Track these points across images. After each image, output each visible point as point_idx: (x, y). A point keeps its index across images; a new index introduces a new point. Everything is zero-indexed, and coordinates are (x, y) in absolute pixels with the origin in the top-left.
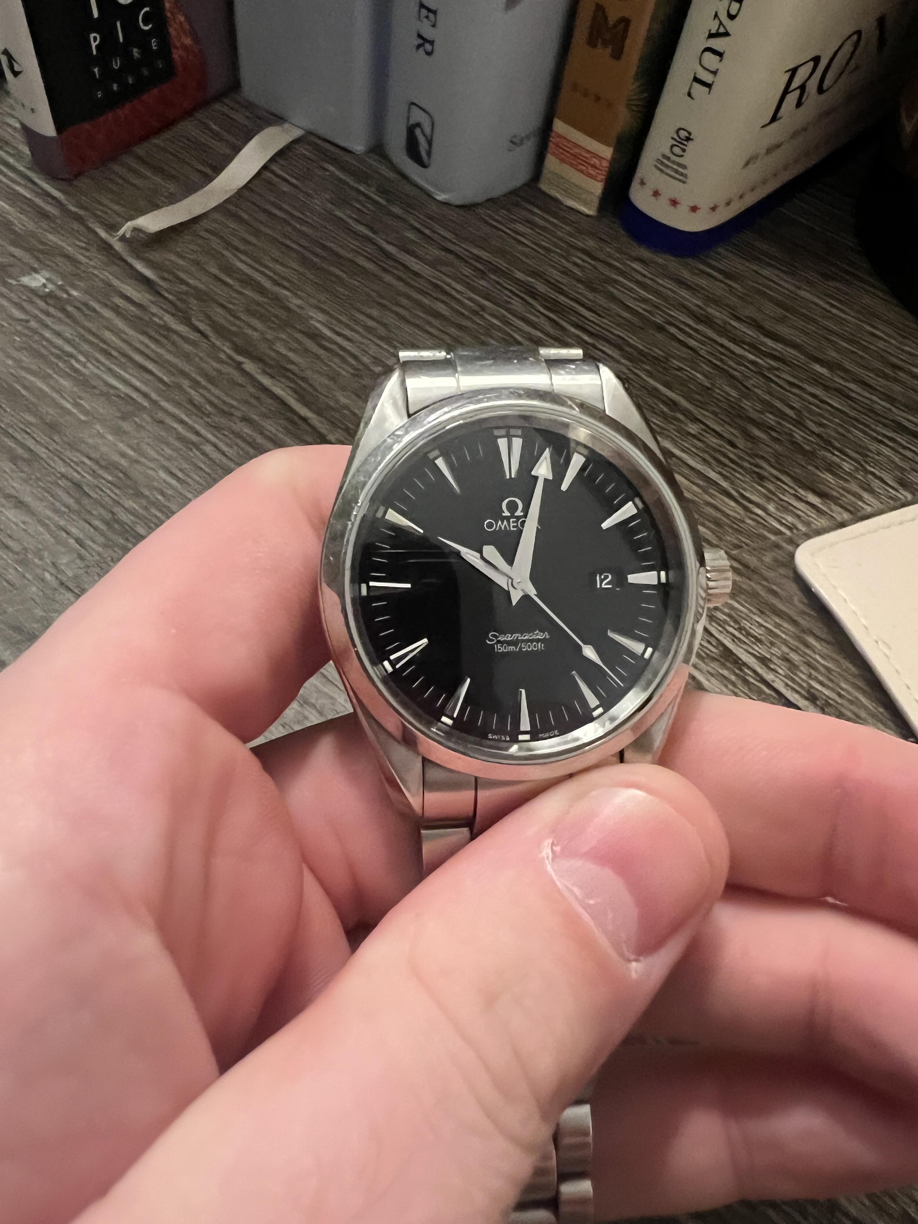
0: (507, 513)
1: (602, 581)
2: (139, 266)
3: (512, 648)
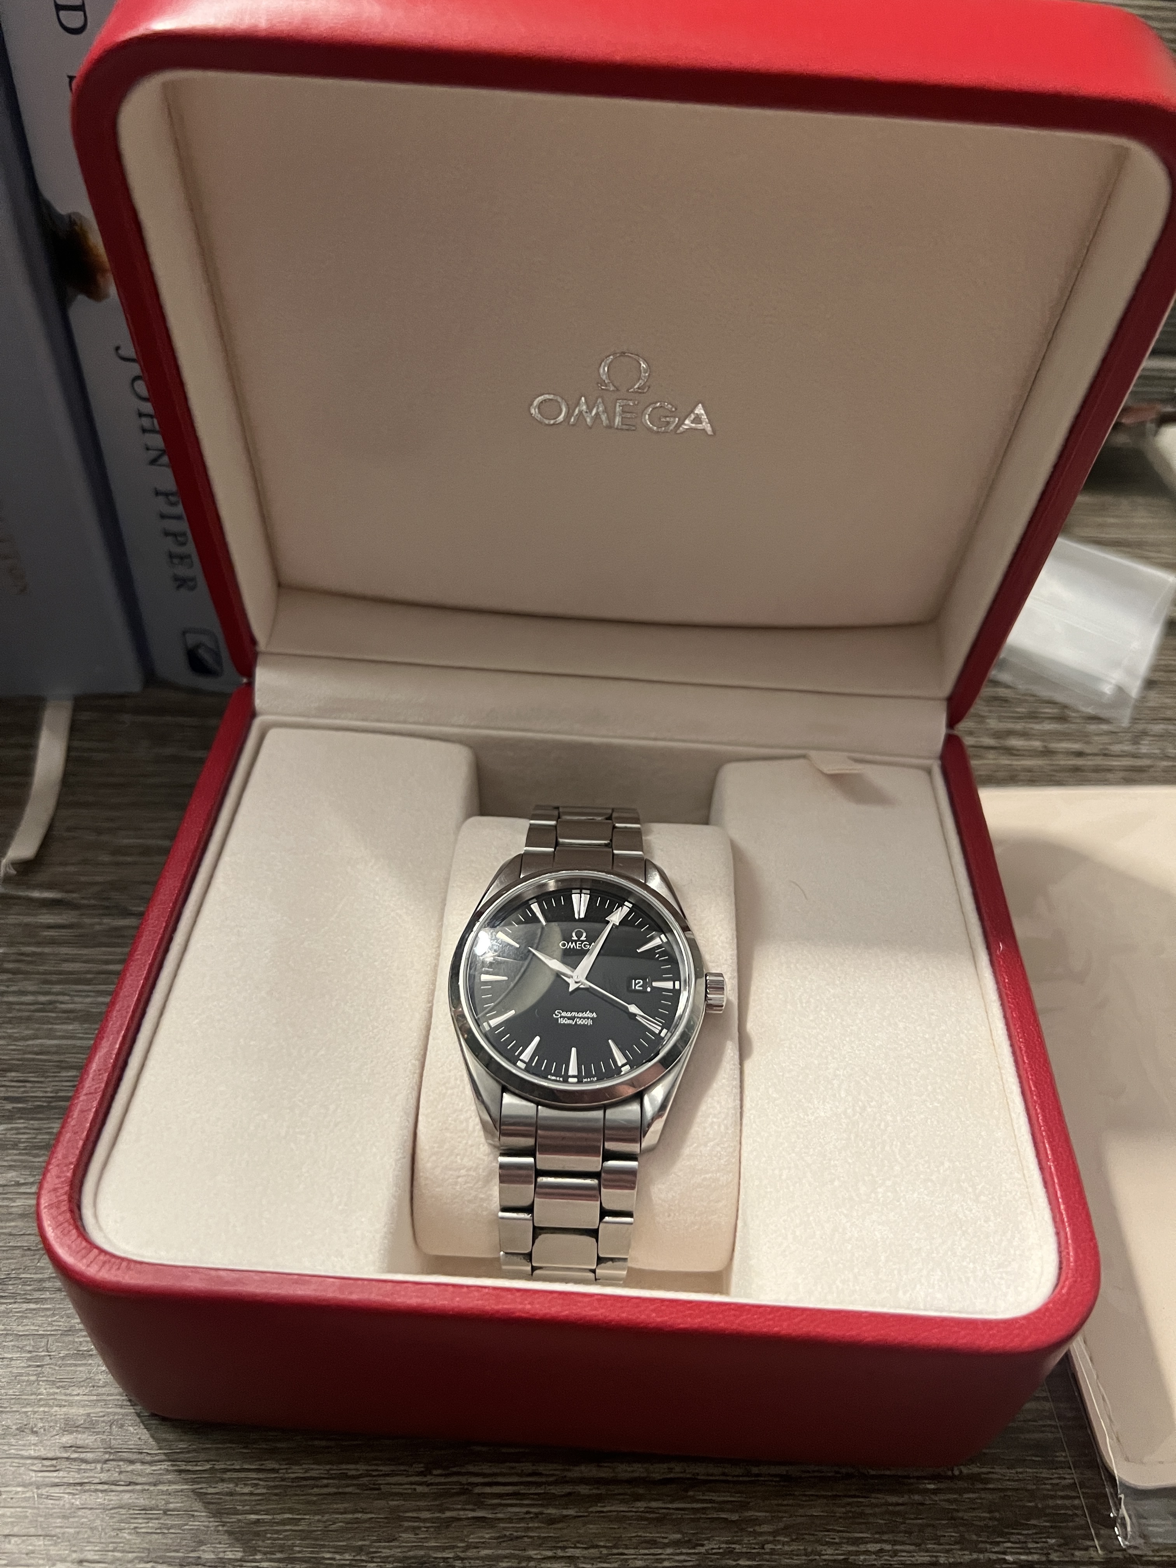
0: (575, 938)
1: (636, 984)
2: (36, 894)
3: (570, 1022)
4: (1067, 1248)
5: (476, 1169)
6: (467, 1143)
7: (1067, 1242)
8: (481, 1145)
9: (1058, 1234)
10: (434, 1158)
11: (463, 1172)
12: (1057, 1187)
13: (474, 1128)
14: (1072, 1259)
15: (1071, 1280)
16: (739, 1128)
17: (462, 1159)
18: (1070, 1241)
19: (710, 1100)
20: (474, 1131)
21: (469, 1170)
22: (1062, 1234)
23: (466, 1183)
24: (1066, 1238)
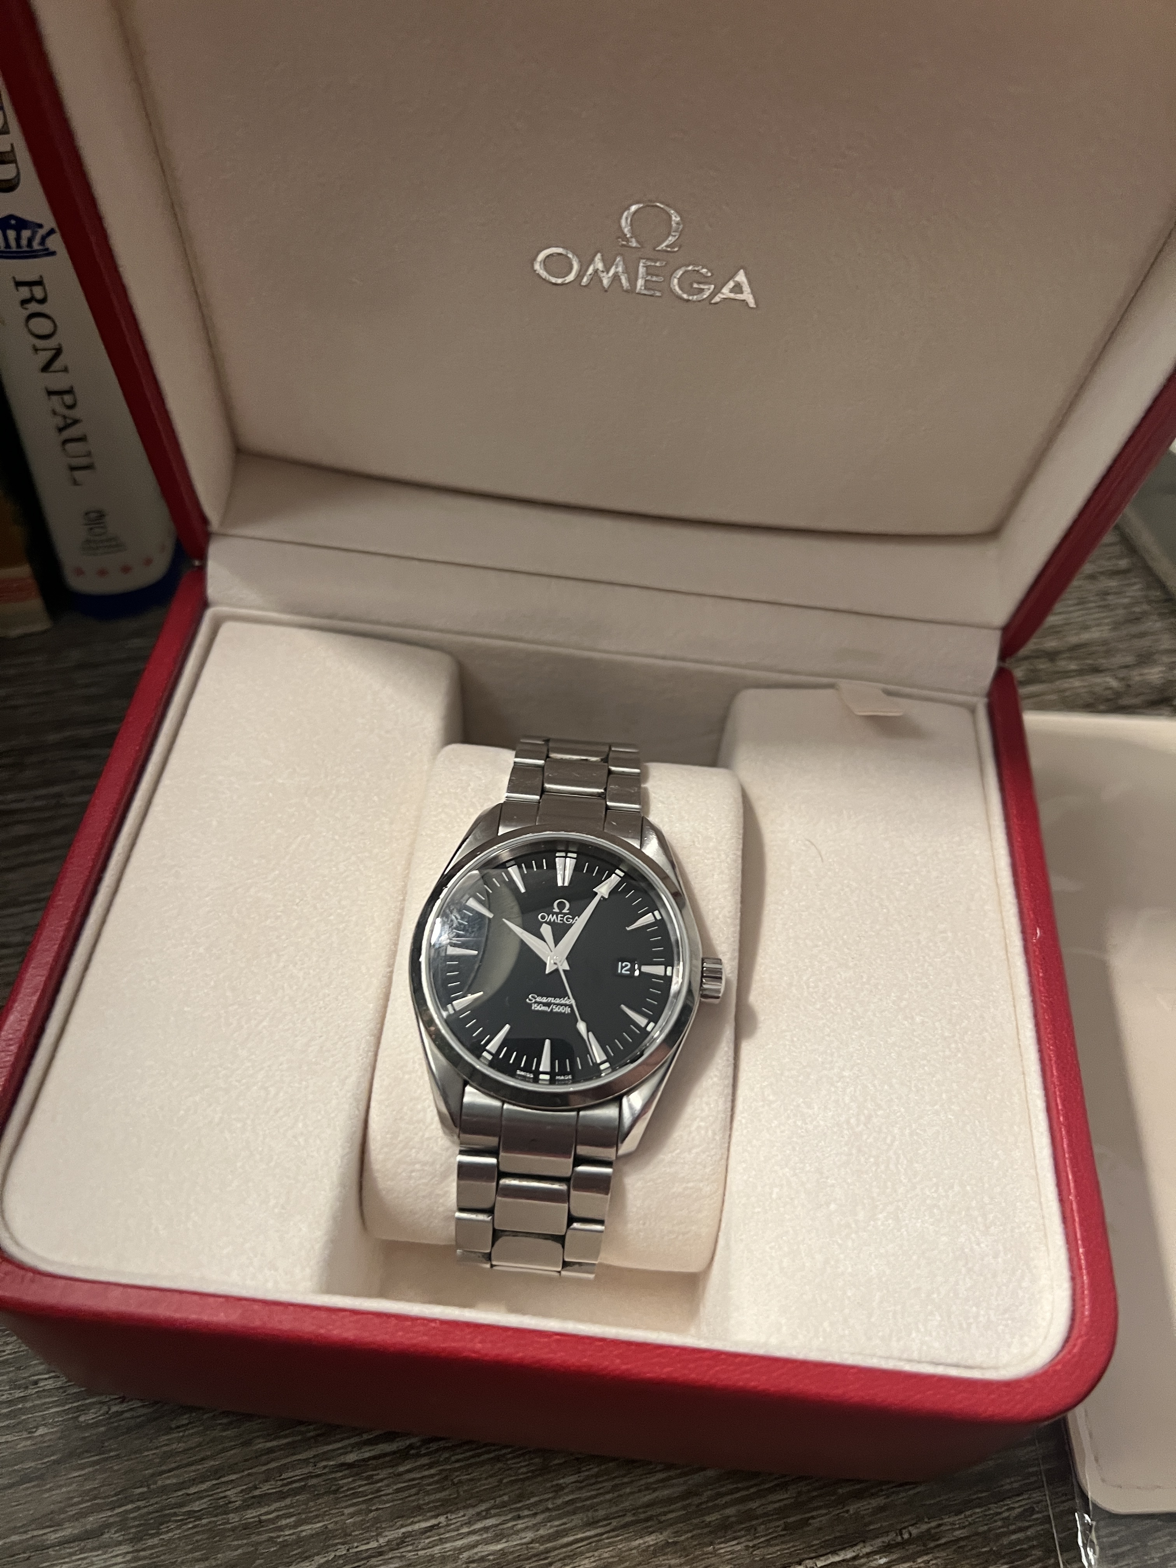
0: (556, 910)
1: (622, 968)
3: (546, 1008)
4: (1083, 1299)
5: (433, 1163)
6: (423, 1136)
7: (1083, 1292)
8: (439, 1139)
9: (1073, 1279)
10: (386, 1150)
11: (417, 1166)
12: (1077, 1225)
13: (432, 1119)
14: (1087, 1313)
15: (1085, 1338)
16: (728, 1133)
17: (418, 1153)
18: (1086, 1292)
19: (698, 1100)
20: (432, 1123)
21: (425, 1164)
22: (1078, 1281)
23: (421, 1178)
24: (1083, 1287)
